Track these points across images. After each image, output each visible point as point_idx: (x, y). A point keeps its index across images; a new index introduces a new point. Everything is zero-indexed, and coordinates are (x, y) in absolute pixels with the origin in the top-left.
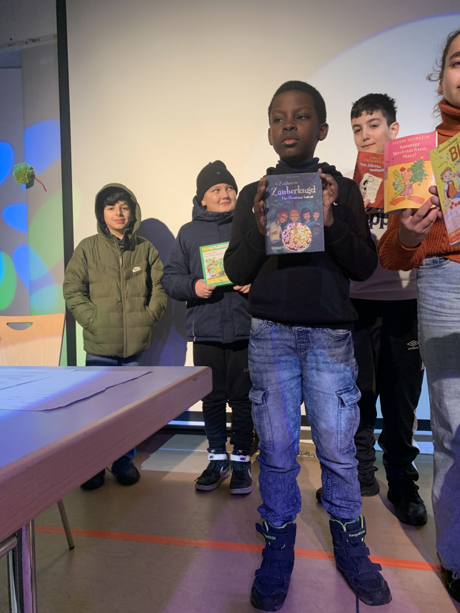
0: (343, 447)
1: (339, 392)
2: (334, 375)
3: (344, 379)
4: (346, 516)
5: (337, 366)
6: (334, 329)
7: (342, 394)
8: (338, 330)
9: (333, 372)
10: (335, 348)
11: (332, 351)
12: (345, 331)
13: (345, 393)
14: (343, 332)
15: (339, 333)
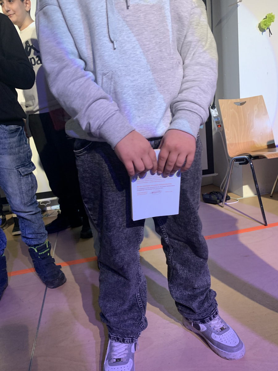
0: (26, 202)
1: (17, 167)
2: (12, 156)
3: (19, 158)
4: (36, 243)
5: (13, 151)
6: (7, 125)
7: (19, 168)
8: (10, 126)
9: (10, 154)
10: (10, 138)
11: (8, 141)
12: (16, 126)
13: (22, 167)
14: (14, 127)
15: (12, 127)
